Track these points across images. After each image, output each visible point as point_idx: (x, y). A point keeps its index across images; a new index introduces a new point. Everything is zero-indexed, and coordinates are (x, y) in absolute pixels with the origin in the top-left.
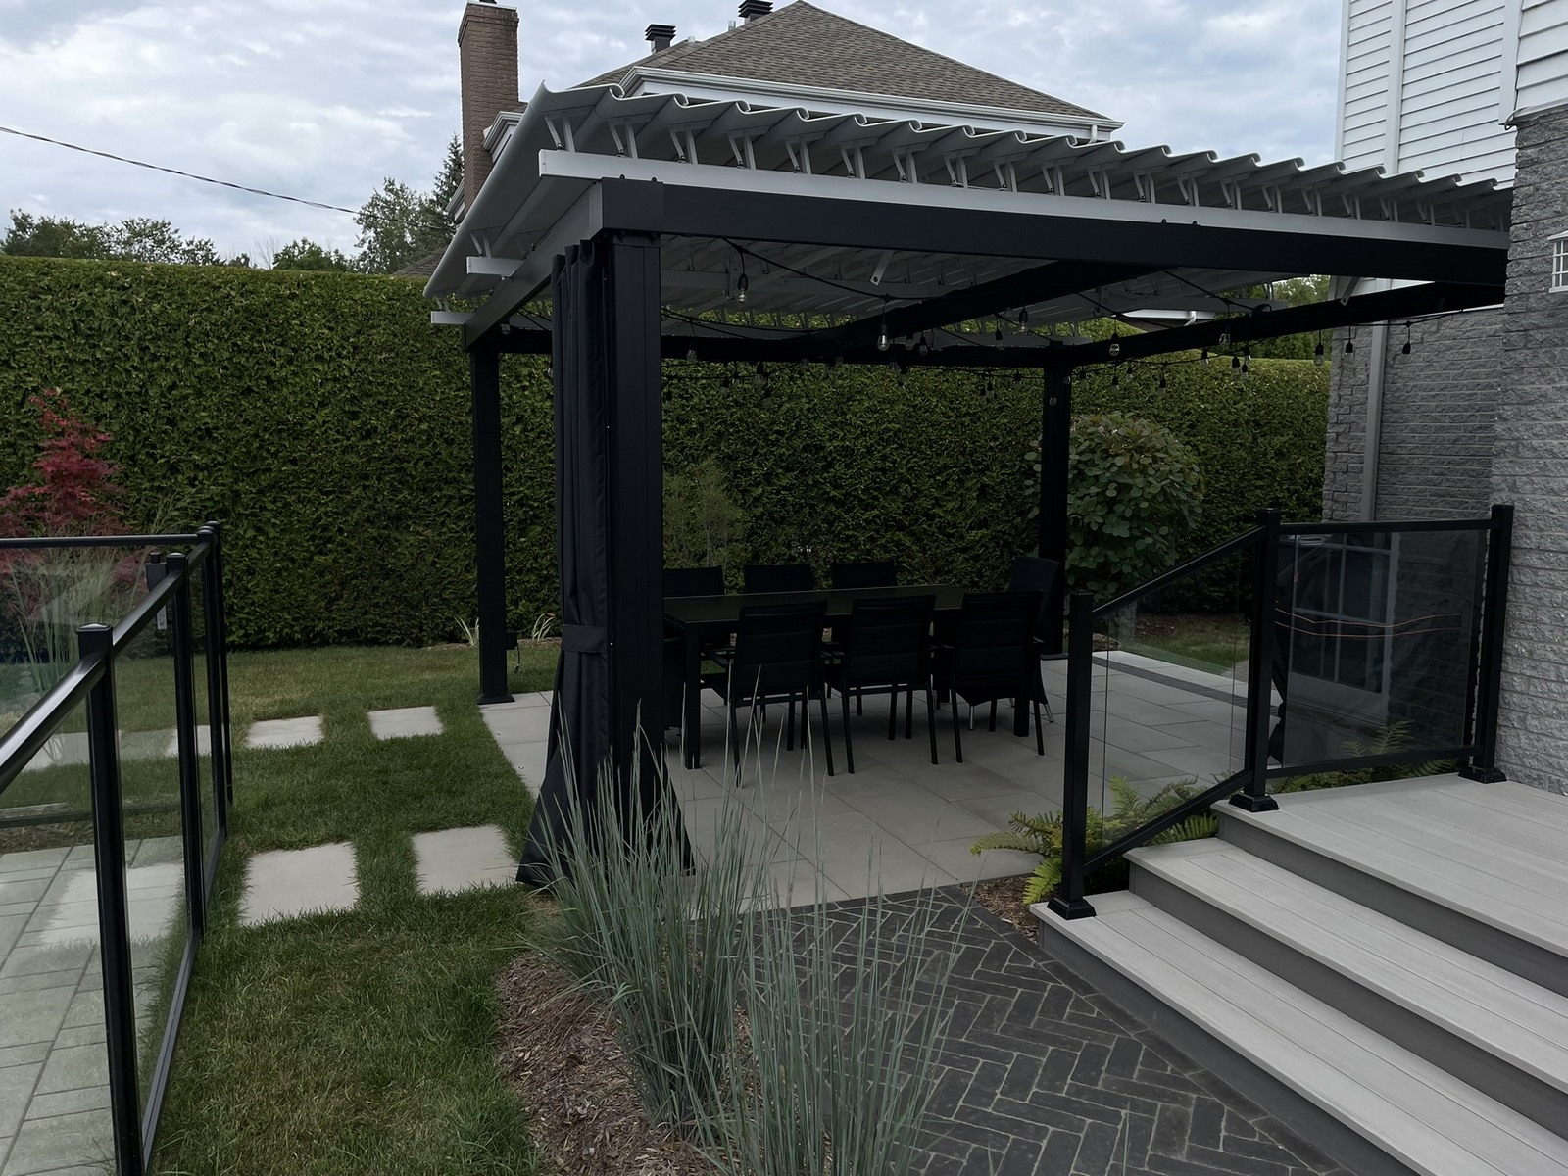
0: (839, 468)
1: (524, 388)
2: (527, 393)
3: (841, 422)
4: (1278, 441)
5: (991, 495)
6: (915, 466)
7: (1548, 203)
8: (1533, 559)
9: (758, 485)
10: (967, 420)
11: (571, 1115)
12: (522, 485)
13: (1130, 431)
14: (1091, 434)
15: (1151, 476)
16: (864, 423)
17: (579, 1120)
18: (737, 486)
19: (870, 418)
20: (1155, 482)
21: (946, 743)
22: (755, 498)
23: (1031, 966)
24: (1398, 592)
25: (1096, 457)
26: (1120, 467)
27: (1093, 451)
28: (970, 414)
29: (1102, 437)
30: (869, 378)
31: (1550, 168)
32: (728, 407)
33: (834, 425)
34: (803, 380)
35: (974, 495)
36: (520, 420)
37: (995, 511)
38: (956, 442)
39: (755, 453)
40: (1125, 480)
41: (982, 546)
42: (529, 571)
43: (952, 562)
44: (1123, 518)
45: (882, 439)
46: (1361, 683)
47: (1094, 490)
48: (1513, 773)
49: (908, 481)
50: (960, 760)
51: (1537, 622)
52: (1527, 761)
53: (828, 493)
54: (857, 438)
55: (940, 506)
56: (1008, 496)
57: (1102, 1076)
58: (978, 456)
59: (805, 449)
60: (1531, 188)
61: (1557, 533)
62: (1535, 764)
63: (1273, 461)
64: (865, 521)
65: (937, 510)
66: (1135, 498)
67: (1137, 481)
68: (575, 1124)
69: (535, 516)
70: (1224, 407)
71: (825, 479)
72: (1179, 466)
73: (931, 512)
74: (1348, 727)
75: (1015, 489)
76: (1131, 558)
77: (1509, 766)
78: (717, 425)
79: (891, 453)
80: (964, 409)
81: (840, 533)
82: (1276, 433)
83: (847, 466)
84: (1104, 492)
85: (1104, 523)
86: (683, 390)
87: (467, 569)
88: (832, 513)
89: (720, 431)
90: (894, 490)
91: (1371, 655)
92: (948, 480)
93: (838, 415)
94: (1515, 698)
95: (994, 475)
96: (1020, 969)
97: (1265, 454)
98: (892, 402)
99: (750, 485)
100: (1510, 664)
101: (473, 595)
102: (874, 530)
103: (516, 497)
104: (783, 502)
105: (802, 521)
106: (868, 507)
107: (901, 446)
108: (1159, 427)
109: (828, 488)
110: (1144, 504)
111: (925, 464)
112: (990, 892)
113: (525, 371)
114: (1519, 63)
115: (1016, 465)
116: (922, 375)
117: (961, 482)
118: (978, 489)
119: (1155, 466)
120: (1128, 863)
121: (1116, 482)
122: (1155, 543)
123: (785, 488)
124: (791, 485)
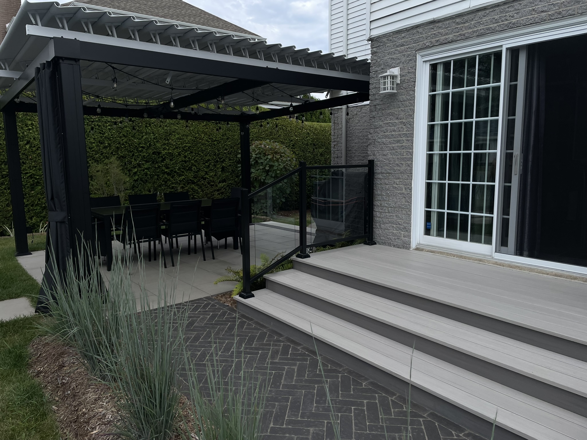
0: (167, 161)
1: (29, 129)
2: (31, 131)
3: (167, 143)
4: (321, 150)
5: (226, 170)
6: (197, 160)
7: (380, 65)
8: (380, 176)
9: (135, 167)
10: (216, 143)
11: (60, 383)
12: (31, 170)
13: (272, 146)
14: (259, 148)
15: (280, 162)
16: (177, 143)
17: (63, 384)
18: (126, 168)
19: (179, 142)
20: (281, 164)
21: (209, 254)
22: (134, 173)
23: (234, 316)
24: (346, 189)
25: (261, 156)
26: (270, 159)
27: (260, 154)
28: (217, 141)
29: (263, 149)
30: (177, 127)
31: (380, 54)
32: (121, 137)
33: (165, 144)
34: (151, 127)
35: (220, 170)
36: (28, 142)
37: (228, 176)
38: (212, 151)
39: (133, 155)
40: (271, 163)
41: (224, 189)
42: (36, 205)
43: (213, 195)
44: (272, 177)
45: (184, 150)
46: (337, 220)
47: (261, 167)
48: (378, 242)
49: (195, 166)
50: (214, 258)
51: (382, 195)
52: (382, 238)
53: (164, 170)
54: (174, 149)
55: (208, 175)
56: (232, 170)
57: (254, 343)
58: (220, 156)
59: (154, 153)
60: (375, 61)
61: (386, 168)
62: (384, 238)
63: (320, 157)
64: (179, 181)
65: (207, 176)
66: (275, 170)
67: (275, 164)
68: (62, 386)
69: (38, 182)
70: (303, 139)
71: (162, 165)
72: (289, 158)
73: (205, 177)
74: (335, 234)
75: (235, 168)
76: (275, 191)
77: (377, 240)
78: (116, 144)
79: (188, 155)
80: (214, 139)
81: (170, 185)
82: (320, 148)
83: (171, 160)
84: (265, 168)
85: (265, 179)
86: (101, 130)
87: (8, 205)
88: (166, 178)
89: (118, 147)
90: (190, 169)
91: (340, 211)
92: (210, 165)
93: (166, 141)
94: (378, 219)
95: (227, 163)
96: (230, 317)
97: (317, 155)
98: (187, 136)
99: (132, 168)
100: (376, 209)
101: (11, 216)
102: (183, 184)
103: (28, 175)
104: (146, 174)
105: (154, 181)
106: (180, 175)
107: (191, 152)
108: (282, 145)
109: (164, 168)
110: (278, 172)
111: (201, 159)
112: (221, 297)
113: (30, 122)
114: (371, 20)
115: (234, 159)
116: (198, 126)
117: (215, 166)
118: (221, 168)
119: (281, 158)
120: (265, 279)
121: (269, 164)
122: (283, 185)
123: (146, 169)
124: (149, 167)
